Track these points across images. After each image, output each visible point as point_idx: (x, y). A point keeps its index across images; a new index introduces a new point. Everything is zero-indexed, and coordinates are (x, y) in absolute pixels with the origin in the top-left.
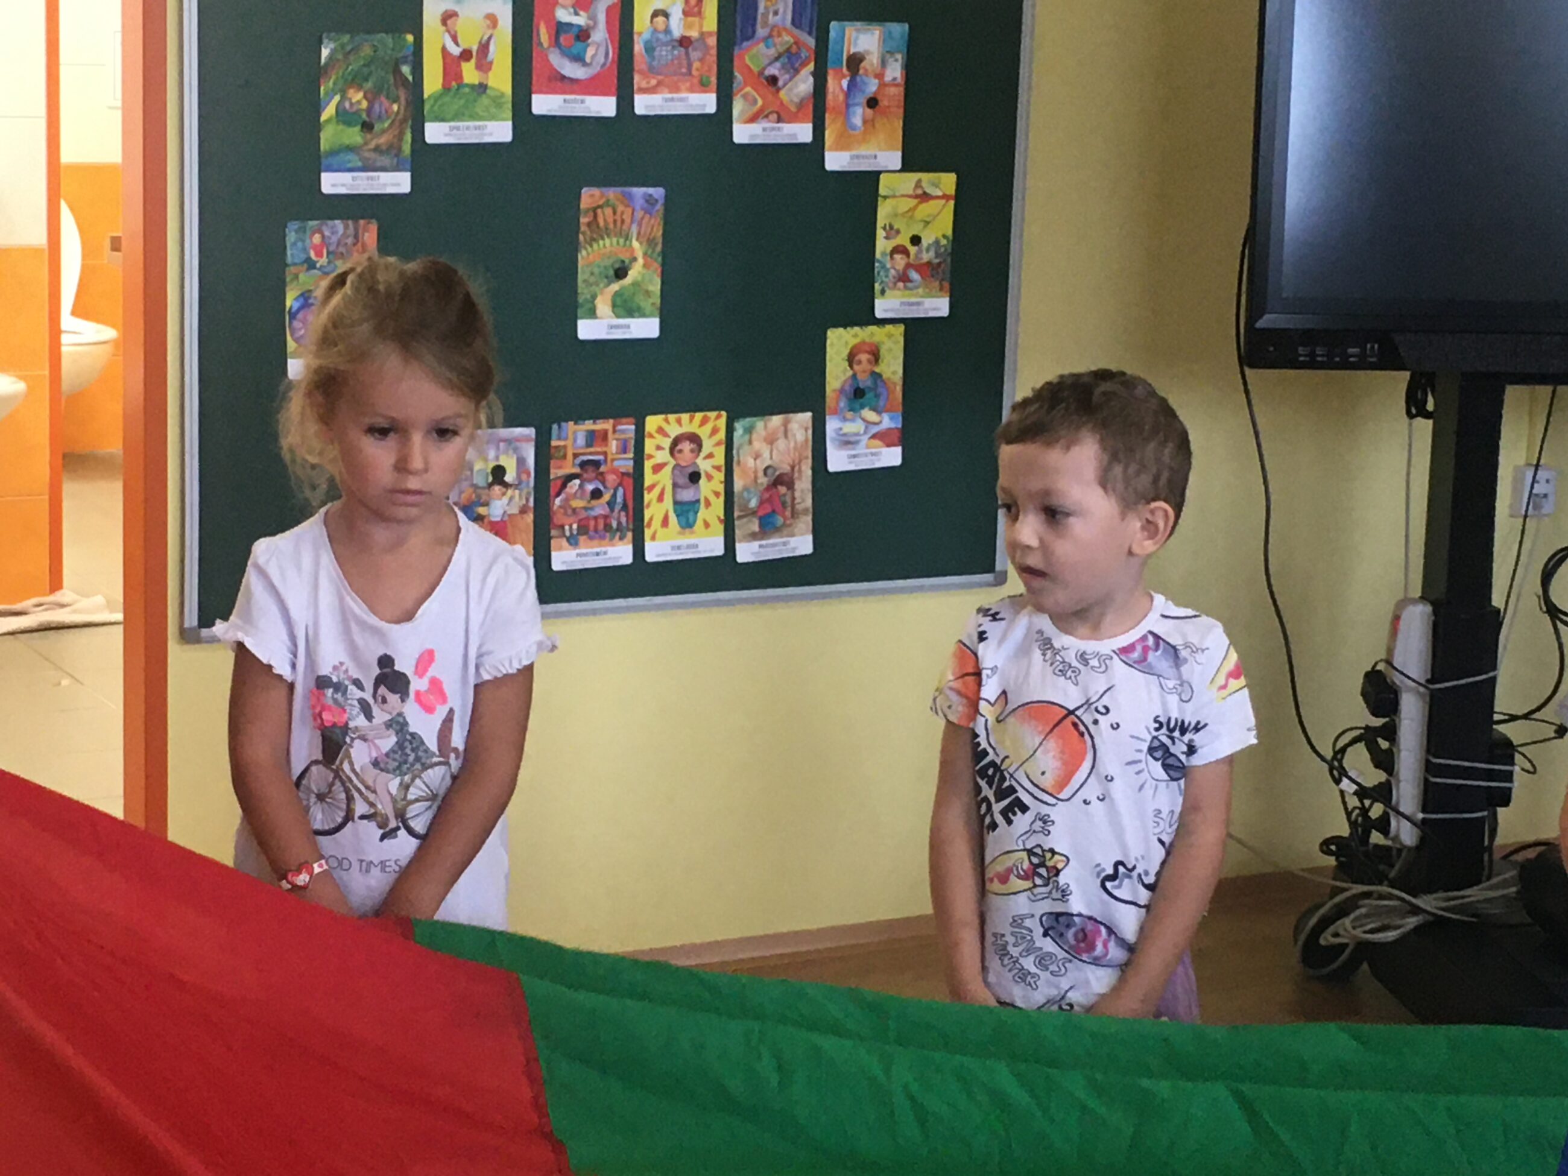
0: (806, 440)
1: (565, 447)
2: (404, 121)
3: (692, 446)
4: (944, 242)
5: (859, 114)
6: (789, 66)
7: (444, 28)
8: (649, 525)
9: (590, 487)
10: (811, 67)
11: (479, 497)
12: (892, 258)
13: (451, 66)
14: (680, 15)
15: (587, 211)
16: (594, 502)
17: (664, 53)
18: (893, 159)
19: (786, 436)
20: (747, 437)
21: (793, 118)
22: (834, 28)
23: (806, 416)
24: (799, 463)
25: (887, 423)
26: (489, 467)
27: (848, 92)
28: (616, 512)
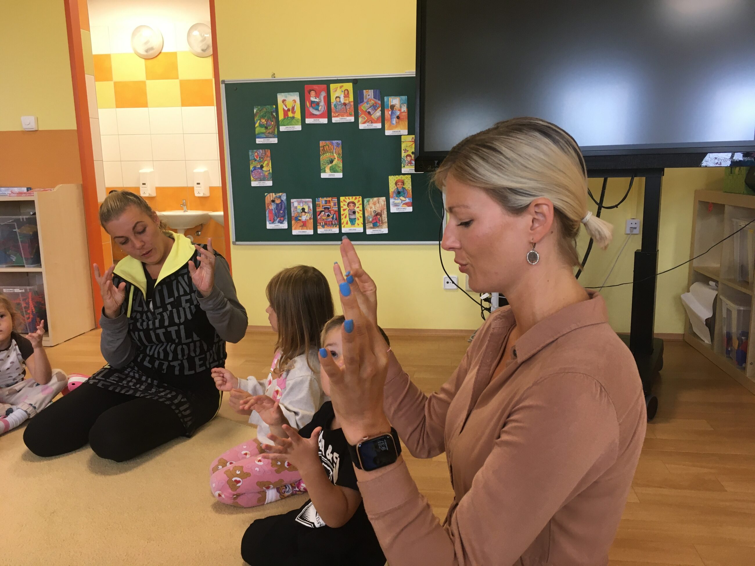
0: (385, 204)
1: (320, 204)
2: (275, 126)
3: (353, 205)
5: (394, 121)
6: (374, 109)
7: (283, 104)
8: (343, 224)
9: (327, 214)
10: (380, 109)
11: (299, 215)
12: (406, 158)
13: (286, 113)
14: (343, 97)
15: (322, 146)
16: (328, 218)
17: (339, 107)
18: (405, 131)
19: (379, 202)
20: (368, 203)
21: (376, 122)
22: (386, 98)
23: (384, 198)
24: (383, 210)
25: (407, 200)
26: (301, 208)
27: (391, 115)
28: (334, 220)
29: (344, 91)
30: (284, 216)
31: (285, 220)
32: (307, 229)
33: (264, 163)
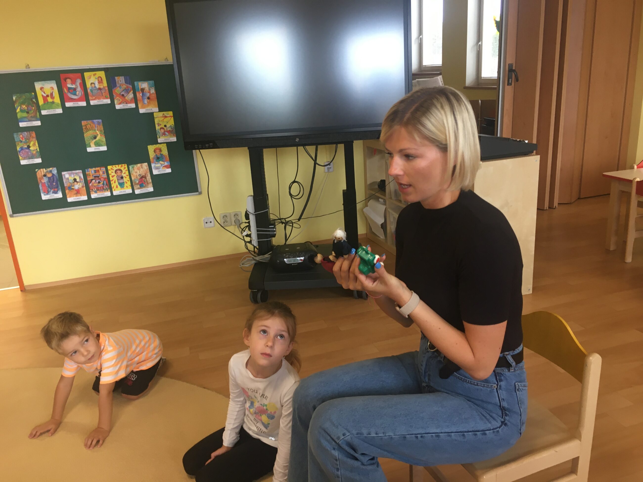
0: (147, 168)
1: (89, 174)
2: (36, 110)
3: (120, 171)
4: (172, 126)
5: (146, 101)
6: (126, 92)
7: (41, 91)
8: (113, 188)
9: (97, 181)
10: (132, 91)
11: (72, 185)
12: (160, 130)
13: (45, 98)
14: (97, 83)
15: (84, 126)
16: (99, 184)
17: (95, 92)
18: (156, 109)
19: (142, 168)
20: (133, 169)
21: (131, 102)
22: (136, 83)
23: (146, 164)
24: (147, 173)
25: (166, 164)
26: (73, 179)
27: (142, 96)
28: (105, 186)
29: (97, 78)
30: (57, 187)
31: (59, 190)
32: (81, 196)
33: (30, 144)
